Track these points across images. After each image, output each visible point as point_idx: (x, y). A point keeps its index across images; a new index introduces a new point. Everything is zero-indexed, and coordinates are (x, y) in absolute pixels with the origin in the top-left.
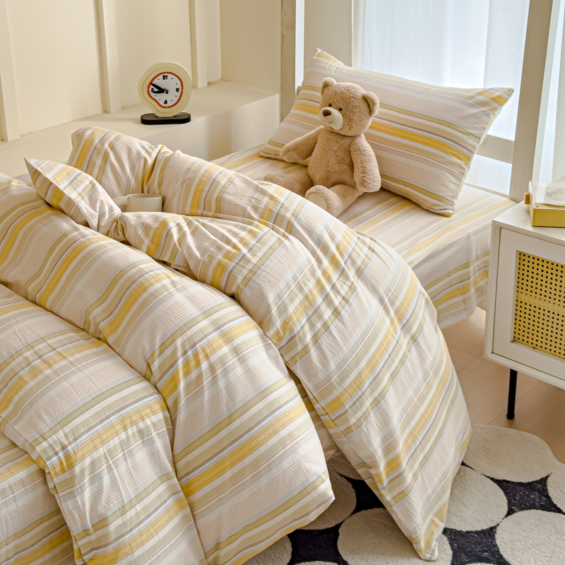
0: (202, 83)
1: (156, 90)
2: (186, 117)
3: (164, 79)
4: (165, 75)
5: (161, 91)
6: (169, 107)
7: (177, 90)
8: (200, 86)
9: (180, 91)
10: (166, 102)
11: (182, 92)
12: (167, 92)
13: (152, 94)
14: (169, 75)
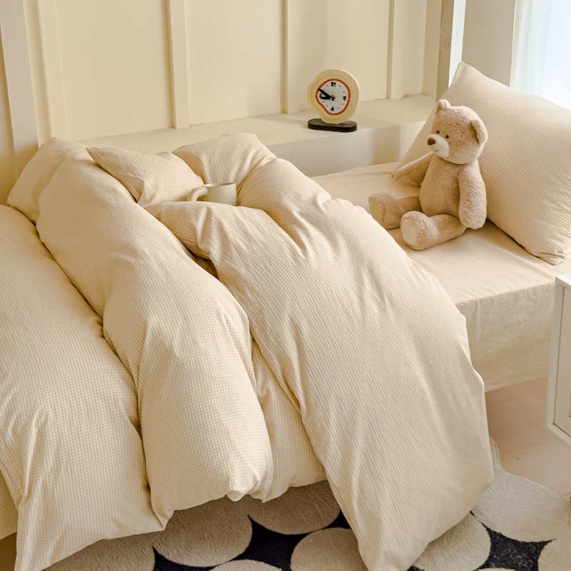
1: (323, 96)
2: (351, 126)
3: (332, 85)
4: (334, 81)
5: (328, 97)
6: (335, 114)
7: (345, 98)
8: (393, 97)
10: (333, 109)
11: (349, 101)
12: (333, 99)
13: (321, 100)
14: (337, 83)
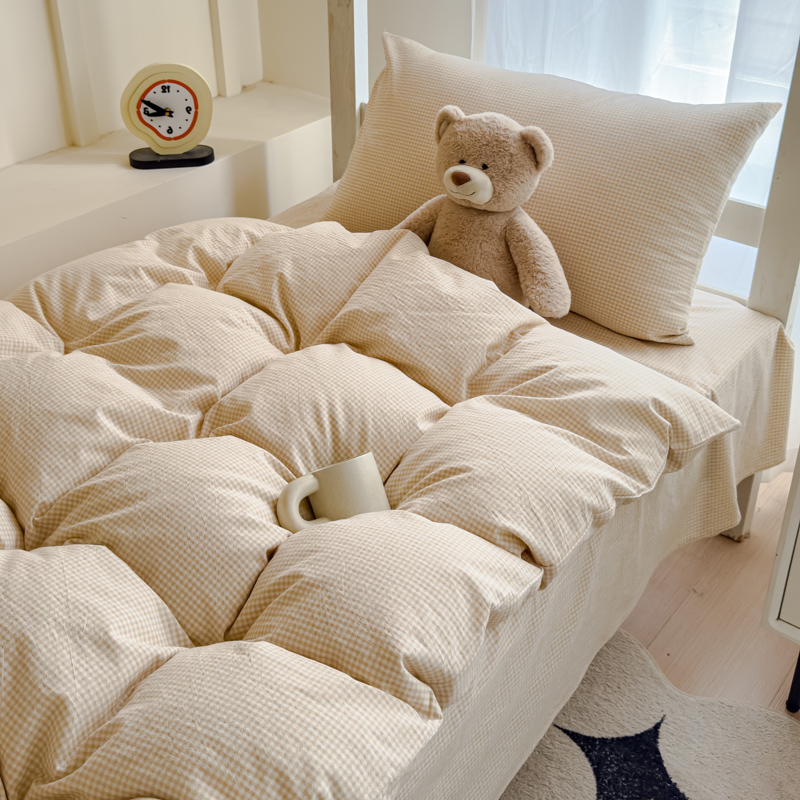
0: (232, 88)
1: (151, 111)
2: (205, 155)
3: (164, 91)
4: (166, 84)
5: (160, 112)
6: (176, 138)
7: (188, 110)
8: (229, 92)
9: (193, 112)
10: (170, 131)
11: (196, 114)
12: (171, 114)
13: (147, 119)
14: (173, 87)
